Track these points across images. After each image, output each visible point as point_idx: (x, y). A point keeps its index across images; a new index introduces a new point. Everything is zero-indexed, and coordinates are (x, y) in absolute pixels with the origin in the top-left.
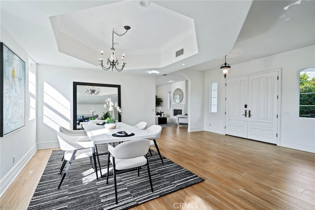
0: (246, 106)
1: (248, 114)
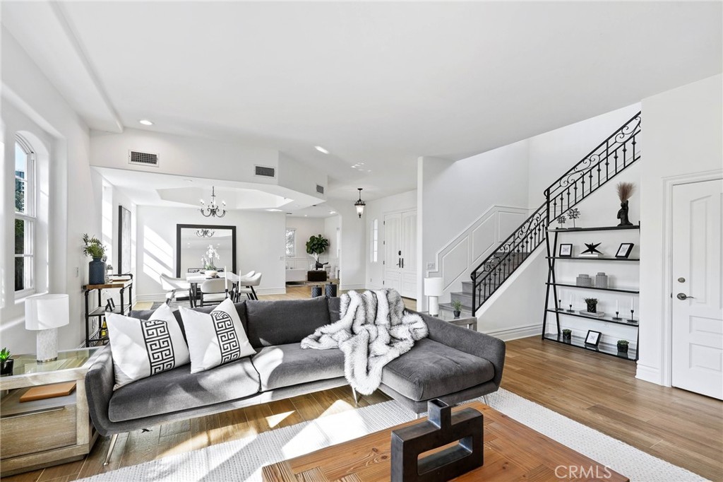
0: (400, 253)
1: (401, 263)
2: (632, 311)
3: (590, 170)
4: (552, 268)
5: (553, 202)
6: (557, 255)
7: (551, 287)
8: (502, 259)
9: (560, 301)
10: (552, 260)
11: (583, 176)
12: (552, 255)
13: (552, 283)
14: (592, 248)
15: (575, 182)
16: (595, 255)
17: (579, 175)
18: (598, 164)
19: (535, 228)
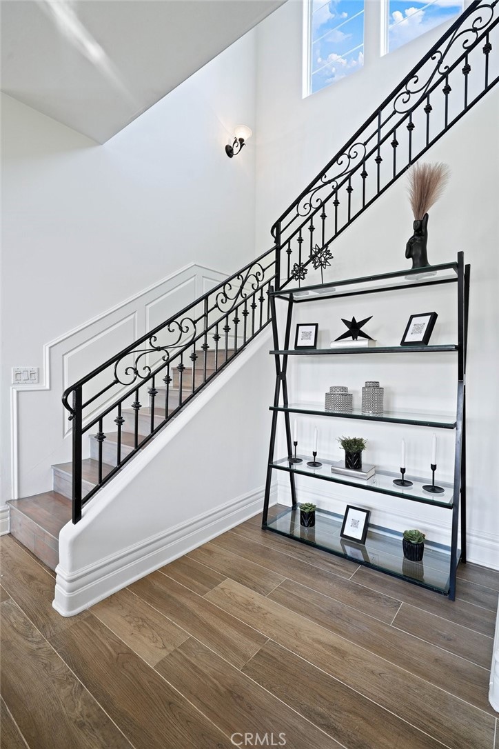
2: (434, 467)
3: (348, 178)
4: (281, 375)
5: (286, 247)
6: (291, 347)
7: (281, 415)
8: (172, 353)
9: (296, 444)
10: (281, 357)
11: (335, 191)
12: (281, 347)
13: (281, 408)
14: (354, 329)
15: (322, 205)
16: (361, 343)
17: (328, 189)
18: (363, 163)
19: (253, 295)
